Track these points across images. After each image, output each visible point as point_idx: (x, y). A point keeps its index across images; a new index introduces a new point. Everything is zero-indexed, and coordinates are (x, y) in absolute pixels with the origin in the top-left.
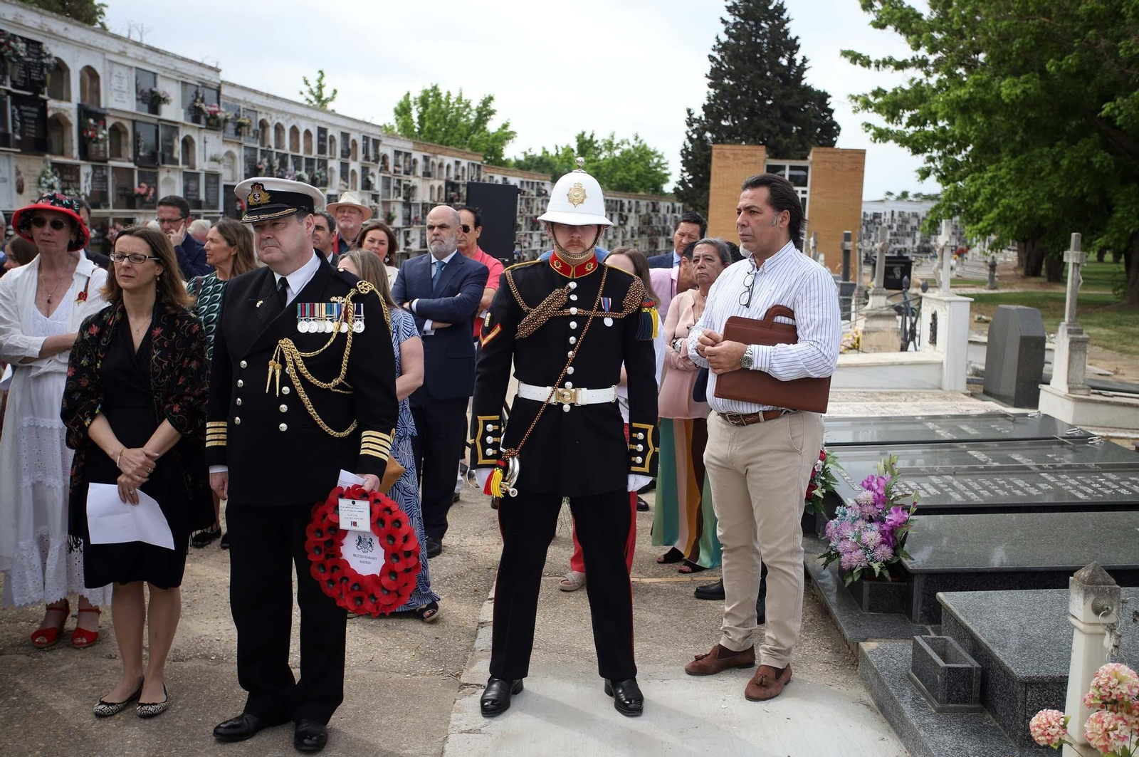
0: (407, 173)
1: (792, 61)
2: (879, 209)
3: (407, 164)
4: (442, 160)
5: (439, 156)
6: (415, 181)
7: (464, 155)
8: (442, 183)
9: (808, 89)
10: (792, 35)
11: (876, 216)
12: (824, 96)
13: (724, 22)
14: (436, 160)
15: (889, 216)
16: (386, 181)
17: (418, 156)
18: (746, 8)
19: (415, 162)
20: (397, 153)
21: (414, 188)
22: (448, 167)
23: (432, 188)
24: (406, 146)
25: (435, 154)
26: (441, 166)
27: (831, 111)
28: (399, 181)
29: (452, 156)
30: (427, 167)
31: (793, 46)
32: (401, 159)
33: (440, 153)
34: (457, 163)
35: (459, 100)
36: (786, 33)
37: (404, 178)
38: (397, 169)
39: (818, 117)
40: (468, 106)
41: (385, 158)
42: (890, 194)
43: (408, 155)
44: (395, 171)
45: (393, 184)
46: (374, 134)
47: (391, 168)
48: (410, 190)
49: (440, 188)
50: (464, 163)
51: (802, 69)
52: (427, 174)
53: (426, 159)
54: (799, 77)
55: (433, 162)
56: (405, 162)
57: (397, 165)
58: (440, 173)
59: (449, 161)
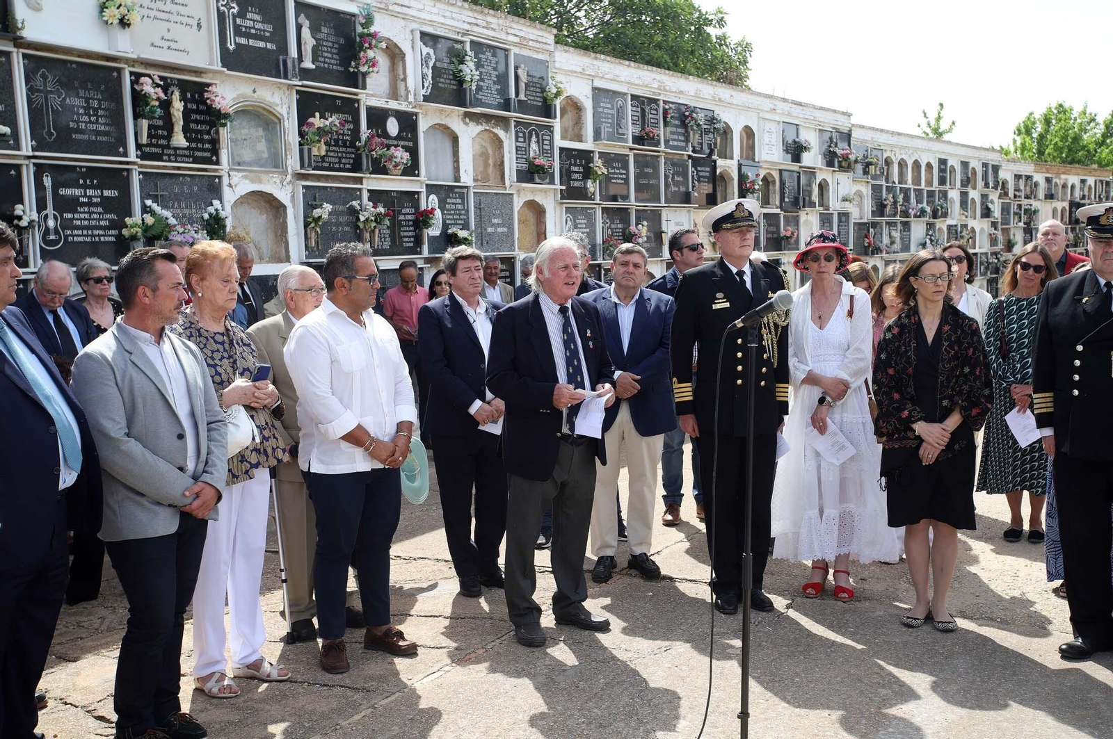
0: (1027, 197)
3: (1028, 188)
4: (1066, 179)
5: (1063, 176)
6: (1035, 204)
7: (1090, 173)
8: (1066, 205)
14: (1059, 181)
16: (1005, 209)
17: (1039, 178)
19: (1036, 185)
20: (1018, 177)
21: (1036, 212)
22: (1073, 187)
23: (1055, 211)
24: (1027, 169)
25: (1058, 174)
26: (1064, 186)
28: (1020, 206)
29: (1078, 174)
30: (1049, 189)
32: (1022, 183)
33: (1064, 173)
34: (1083, 181)
35: (1083, 114)
37: (1025, 202)
38: (1017, 193)
40: (1093, 120)
41: (1004, 184)
43: (1028, 178)
44: (1015, 196)
45: (1014, 208)
46: (994, 158)
47: (1011, 194)
48: (1031, 214)
49: (1063, 210)
50: (1091, 181)
52: (1050, 196)
53: (1048, 180)
55: (1056, 183)
56: (1025, 186)
57: (1017, 189)
58: (1065, 193)
59: (1073, 179)
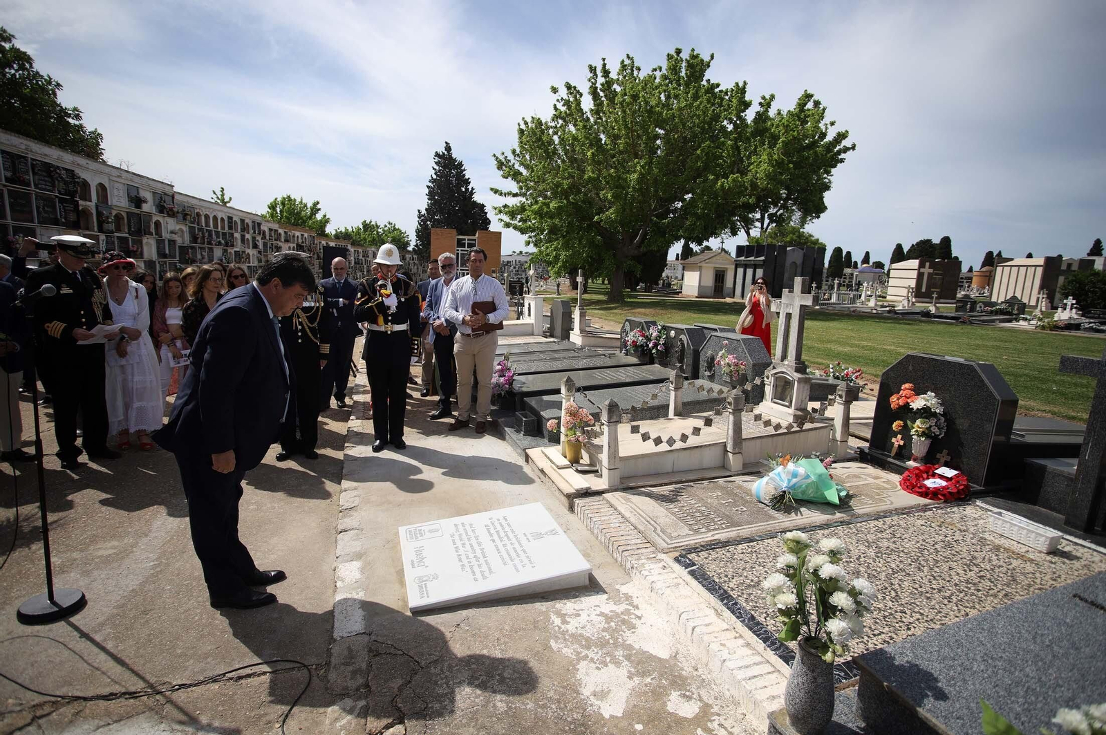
0: (276, 240)
1: (467, 189)
2: (510, 259)
3: (276, 236)
4: (294, 233)
6: (280, 244)
7: (305, 232)
8: (295, 245)
9: (475, 202)
10: (467, 177)
11: (508, 262)
12: (483, 206)
13: (434, 169)
14: (291, 233)
15: (514, 262)
16: (265, 245)
17: (281, 231)
18: (444, 163)
19: (280, 234)
20: (270, 230)
21: (280, 247)
22: (298, 237)
24: (275, 226)
25: (290, 230)
26: (294, 236)
27: (486, 213)
28: (272, 244)
29: (299, 231)
30: (286, 237)
31: (467, 182)
33: (293, 230)
34: (302, 235)
35: (301, 202)
36: (464, 175)
37: (274, 242)
39: (480, 215)
40: (306, 206)
41: (264, 232)
42: (514, 252)
43: (276, 231)
44: (270, 239)
45: (269, 245)
46: (258, 220)
47: (267, 238)
50: (306, 235)
51: (472, 193)
52: (287, 241)
53: (285, 233)
54: (471, 196)
55: (289, 235)
56: (274, 234)
57: (270, 236)
59: (298, 234)
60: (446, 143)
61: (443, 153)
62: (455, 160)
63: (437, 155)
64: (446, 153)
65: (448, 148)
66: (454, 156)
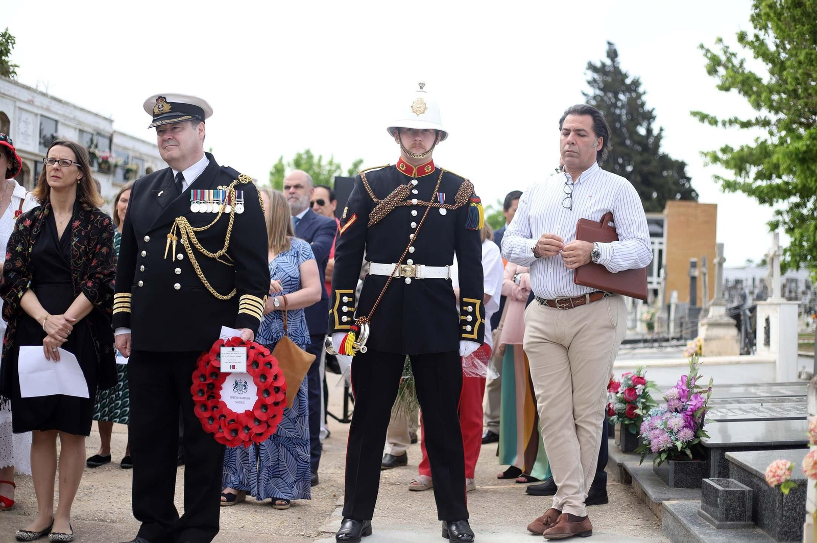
1: (649, 131)
2: (740, 275)
9: (665, 158)
10: (648, 107)
11: (738, 282)
12: (681, 166)
13: (584, 94)
15: (750, 282)
18: (604, 82)
27: (689, 179)
31: (649, 117)
35: (331, 163)
36: (643, 104)
39: (676, 183)
42: (750, 261)
51: (658, 138)
54: (657, 145)
60: (610, 44)
61: (604, 65)
62: (626, 76)
63: (592, 67)
64: (608, 62)
65: (613, 54)
66: (623, 68)
